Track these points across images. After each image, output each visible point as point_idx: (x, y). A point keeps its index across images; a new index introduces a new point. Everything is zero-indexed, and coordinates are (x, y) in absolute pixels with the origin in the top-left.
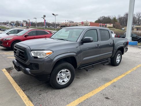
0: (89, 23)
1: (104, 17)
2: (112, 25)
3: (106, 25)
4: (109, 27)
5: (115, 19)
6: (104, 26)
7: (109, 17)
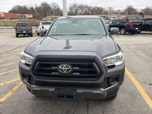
0: (3, 14)
1: (20, 6)
2: (31, 16)
3: (25, 16)
4: (28, 18)
5: (32, 9)
6: (23, 18)
7: (25, 7)
